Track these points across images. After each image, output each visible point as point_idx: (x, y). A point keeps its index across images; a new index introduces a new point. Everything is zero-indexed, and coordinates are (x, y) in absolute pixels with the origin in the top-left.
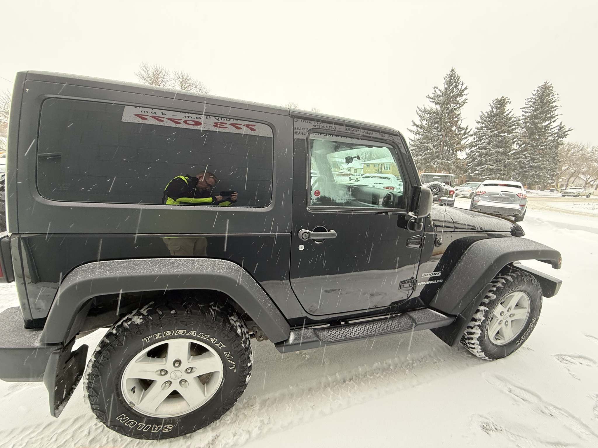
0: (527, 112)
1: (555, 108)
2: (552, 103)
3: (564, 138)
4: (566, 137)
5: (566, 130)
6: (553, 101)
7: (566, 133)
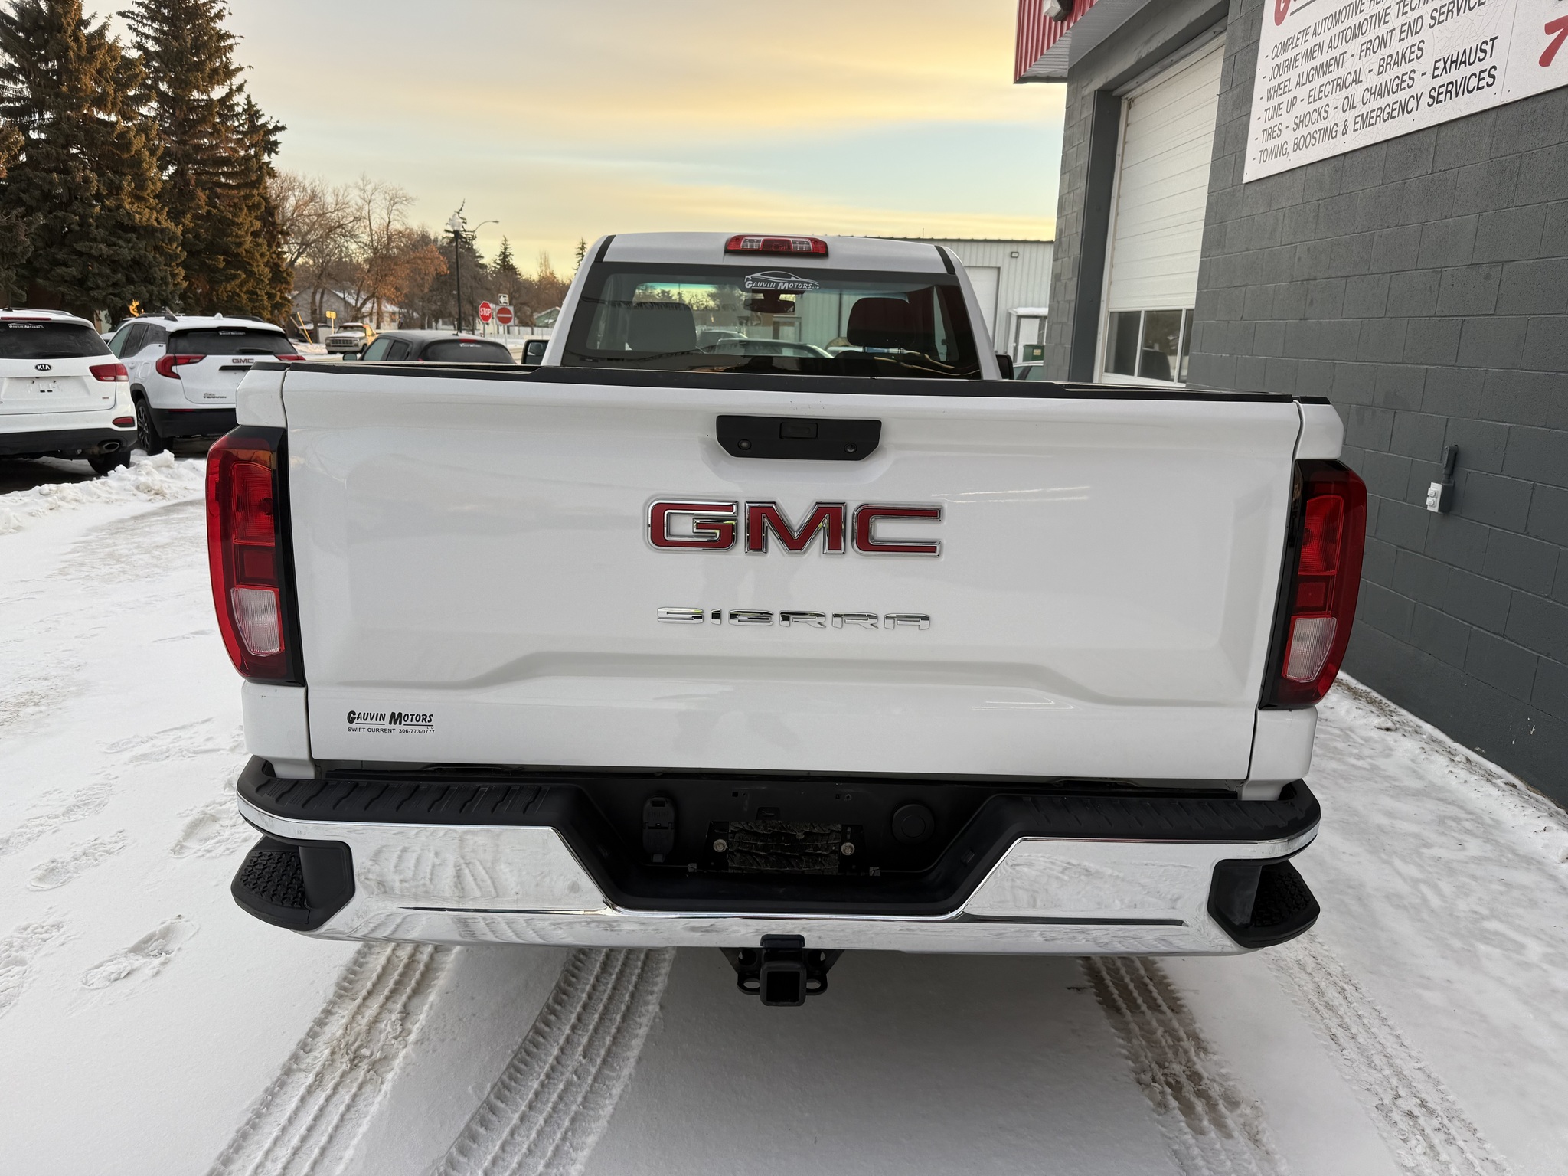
0: (148, 37)
1: (230, 42)
2: (212, 19)
3: (273, 154)
4: (277, 153)
5: (270, 126)
6: (213, 12)
7: (273, 138)
